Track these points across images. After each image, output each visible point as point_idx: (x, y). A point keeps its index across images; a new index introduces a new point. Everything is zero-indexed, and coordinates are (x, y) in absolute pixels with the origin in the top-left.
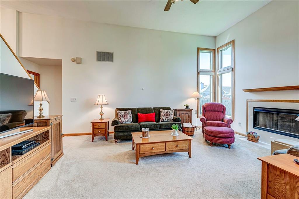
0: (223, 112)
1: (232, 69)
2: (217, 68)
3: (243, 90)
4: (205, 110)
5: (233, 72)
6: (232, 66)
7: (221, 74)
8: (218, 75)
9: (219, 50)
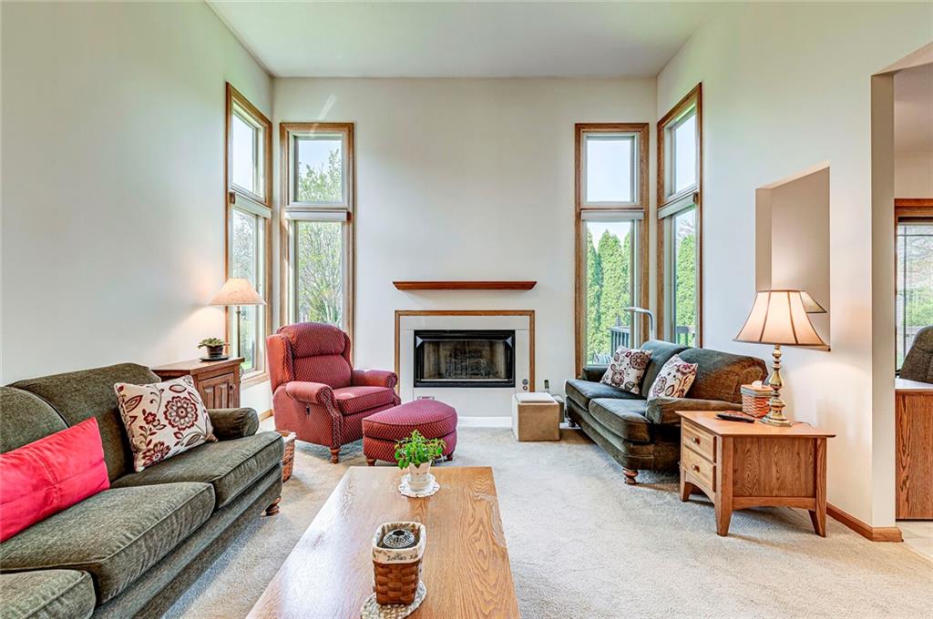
0: (342, 354)
1: (349, 214)
2: (281, 197)
3: (394, 283)
4: (293, 354)
5: (351, 225)
6: (346, 206)
7: (295, 221)
8: (286, 222)
9: (288, 132)
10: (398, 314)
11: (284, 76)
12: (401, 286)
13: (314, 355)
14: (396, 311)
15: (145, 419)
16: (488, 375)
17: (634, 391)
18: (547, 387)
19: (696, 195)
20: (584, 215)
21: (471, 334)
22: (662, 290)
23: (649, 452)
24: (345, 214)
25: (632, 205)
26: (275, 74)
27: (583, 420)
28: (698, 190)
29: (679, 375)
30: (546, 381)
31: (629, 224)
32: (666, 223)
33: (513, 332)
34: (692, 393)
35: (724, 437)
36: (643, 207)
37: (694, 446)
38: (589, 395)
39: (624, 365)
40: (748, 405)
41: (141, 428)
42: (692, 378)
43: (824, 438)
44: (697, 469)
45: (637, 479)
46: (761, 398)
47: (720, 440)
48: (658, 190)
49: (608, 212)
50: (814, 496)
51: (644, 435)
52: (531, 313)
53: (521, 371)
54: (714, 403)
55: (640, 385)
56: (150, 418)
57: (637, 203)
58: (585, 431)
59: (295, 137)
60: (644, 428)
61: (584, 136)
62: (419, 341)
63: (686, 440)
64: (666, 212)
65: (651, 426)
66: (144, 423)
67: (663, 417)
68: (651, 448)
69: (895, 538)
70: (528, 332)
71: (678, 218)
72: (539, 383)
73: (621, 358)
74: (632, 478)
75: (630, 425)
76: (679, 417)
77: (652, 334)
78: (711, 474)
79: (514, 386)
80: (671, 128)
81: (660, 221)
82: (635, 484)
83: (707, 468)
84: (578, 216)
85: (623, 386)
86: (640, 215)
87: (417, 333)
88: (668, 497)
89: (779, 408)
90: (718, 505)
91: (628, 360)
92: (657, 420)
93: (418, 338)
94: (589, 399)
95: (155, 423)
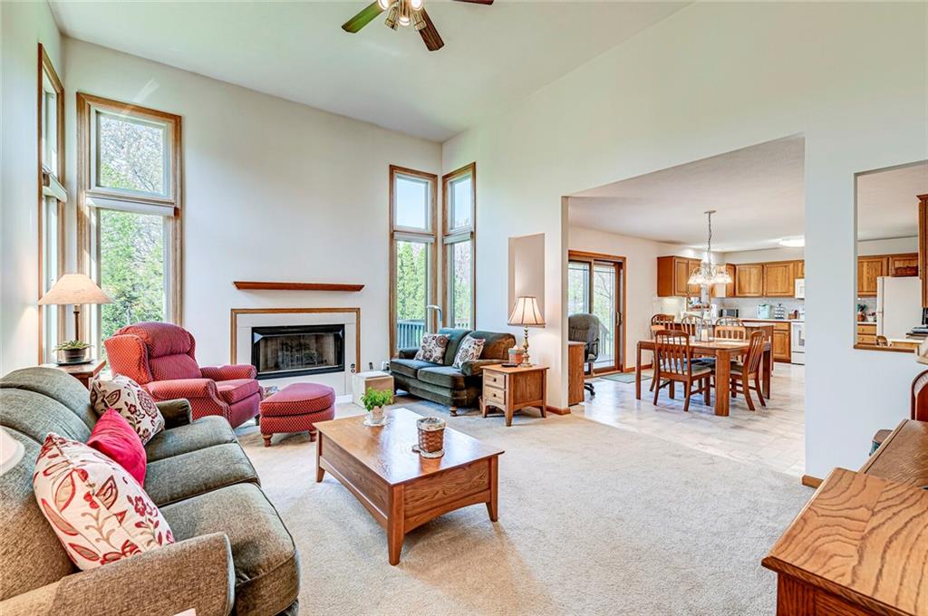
0: (190, 353)
1: (176, 209)
2: (79, 179)
3: (235, 283)
4: (149, 355)
5: (178, 221)
6: (171, 199)
7: (97, 208)
8: (87, 208)
9: (90, 106)
10: (235, 312)
11: (83, 39)
12: (241, 286)
13: (165, 355)
14: (232, 310)
15: (129, 410)
16: (321, 362)
17: (440, 362)
18: (371, 368)
19: (472, 233)
20: (396, 235)
21: (307, 329)
22: (446, 293)
23: (464, 395)
24: (173, 210)
25: (426, 232)
26: (69, 33)
27: (409, 386)
28: (473, 230)
29: (476, 347)
30: (371, 364)
31: (424, 245)
32: (449, 247)
33: (343, 326)
34: (483, 356)
35: (510, 374)
36: (434, 234)
37: (494, 384)
38: (416, 367)
39: (432, 345)
40: (512, 360)
41: (128, 418)
42: (482, 347)
43: (545, 369)
44: (495, 396)
45: (458, 413)
46: (519, 354)
47: (507, 376)
48: (443, 224)
49: (412, 235)
50: (542, 398)
51: (462, 384)
52: (358, 310)
53: (349, 357)
54: (495, 361)
55: (443, 358)
56: (133, 409)
57: (430, 230)
58: (413, 393)
59: (97, 112)
60: (462, 380)
61: (396, 175)
62: (258, 337)
63: (486, 381)
64: (449, 240)
65: (466, 379)
66: (129, 414)
67: (473, 372)
68: (465, 391)
69: (568, 412)
70: (355, 325)
71: (456, 245)
72: (364, 364)
73: (429, 340)
74: (454, 412)
75: (454, 379)
76: (482, 369)
77: (440, 324)
78: (503, 397)
79: (343, 370)
80: (451, 183)
81: (445, 246)
82: (456, 415)
83: (500, 393)
84: (392, 236)
85: (431, 360)
86: (432, 240)
87: (255, 330)
88: (477, 418)
89: (527, 358)
90: (507, 414)
91: (434, 342)
92: (468, 374)
93: (255, 334)
94: (417, 370)
95: (138, 413)
